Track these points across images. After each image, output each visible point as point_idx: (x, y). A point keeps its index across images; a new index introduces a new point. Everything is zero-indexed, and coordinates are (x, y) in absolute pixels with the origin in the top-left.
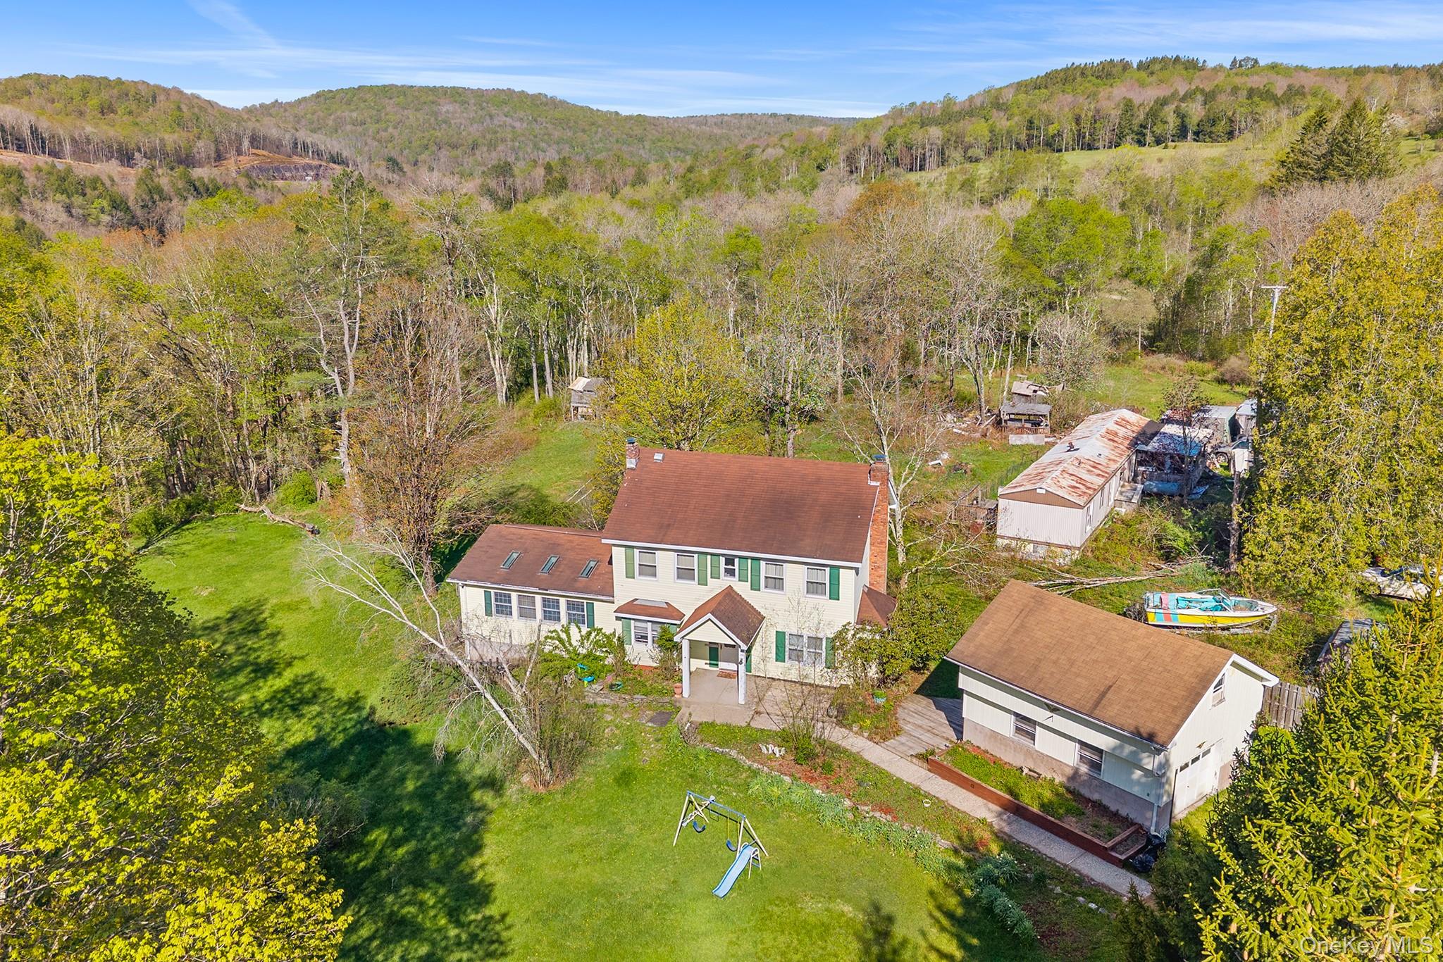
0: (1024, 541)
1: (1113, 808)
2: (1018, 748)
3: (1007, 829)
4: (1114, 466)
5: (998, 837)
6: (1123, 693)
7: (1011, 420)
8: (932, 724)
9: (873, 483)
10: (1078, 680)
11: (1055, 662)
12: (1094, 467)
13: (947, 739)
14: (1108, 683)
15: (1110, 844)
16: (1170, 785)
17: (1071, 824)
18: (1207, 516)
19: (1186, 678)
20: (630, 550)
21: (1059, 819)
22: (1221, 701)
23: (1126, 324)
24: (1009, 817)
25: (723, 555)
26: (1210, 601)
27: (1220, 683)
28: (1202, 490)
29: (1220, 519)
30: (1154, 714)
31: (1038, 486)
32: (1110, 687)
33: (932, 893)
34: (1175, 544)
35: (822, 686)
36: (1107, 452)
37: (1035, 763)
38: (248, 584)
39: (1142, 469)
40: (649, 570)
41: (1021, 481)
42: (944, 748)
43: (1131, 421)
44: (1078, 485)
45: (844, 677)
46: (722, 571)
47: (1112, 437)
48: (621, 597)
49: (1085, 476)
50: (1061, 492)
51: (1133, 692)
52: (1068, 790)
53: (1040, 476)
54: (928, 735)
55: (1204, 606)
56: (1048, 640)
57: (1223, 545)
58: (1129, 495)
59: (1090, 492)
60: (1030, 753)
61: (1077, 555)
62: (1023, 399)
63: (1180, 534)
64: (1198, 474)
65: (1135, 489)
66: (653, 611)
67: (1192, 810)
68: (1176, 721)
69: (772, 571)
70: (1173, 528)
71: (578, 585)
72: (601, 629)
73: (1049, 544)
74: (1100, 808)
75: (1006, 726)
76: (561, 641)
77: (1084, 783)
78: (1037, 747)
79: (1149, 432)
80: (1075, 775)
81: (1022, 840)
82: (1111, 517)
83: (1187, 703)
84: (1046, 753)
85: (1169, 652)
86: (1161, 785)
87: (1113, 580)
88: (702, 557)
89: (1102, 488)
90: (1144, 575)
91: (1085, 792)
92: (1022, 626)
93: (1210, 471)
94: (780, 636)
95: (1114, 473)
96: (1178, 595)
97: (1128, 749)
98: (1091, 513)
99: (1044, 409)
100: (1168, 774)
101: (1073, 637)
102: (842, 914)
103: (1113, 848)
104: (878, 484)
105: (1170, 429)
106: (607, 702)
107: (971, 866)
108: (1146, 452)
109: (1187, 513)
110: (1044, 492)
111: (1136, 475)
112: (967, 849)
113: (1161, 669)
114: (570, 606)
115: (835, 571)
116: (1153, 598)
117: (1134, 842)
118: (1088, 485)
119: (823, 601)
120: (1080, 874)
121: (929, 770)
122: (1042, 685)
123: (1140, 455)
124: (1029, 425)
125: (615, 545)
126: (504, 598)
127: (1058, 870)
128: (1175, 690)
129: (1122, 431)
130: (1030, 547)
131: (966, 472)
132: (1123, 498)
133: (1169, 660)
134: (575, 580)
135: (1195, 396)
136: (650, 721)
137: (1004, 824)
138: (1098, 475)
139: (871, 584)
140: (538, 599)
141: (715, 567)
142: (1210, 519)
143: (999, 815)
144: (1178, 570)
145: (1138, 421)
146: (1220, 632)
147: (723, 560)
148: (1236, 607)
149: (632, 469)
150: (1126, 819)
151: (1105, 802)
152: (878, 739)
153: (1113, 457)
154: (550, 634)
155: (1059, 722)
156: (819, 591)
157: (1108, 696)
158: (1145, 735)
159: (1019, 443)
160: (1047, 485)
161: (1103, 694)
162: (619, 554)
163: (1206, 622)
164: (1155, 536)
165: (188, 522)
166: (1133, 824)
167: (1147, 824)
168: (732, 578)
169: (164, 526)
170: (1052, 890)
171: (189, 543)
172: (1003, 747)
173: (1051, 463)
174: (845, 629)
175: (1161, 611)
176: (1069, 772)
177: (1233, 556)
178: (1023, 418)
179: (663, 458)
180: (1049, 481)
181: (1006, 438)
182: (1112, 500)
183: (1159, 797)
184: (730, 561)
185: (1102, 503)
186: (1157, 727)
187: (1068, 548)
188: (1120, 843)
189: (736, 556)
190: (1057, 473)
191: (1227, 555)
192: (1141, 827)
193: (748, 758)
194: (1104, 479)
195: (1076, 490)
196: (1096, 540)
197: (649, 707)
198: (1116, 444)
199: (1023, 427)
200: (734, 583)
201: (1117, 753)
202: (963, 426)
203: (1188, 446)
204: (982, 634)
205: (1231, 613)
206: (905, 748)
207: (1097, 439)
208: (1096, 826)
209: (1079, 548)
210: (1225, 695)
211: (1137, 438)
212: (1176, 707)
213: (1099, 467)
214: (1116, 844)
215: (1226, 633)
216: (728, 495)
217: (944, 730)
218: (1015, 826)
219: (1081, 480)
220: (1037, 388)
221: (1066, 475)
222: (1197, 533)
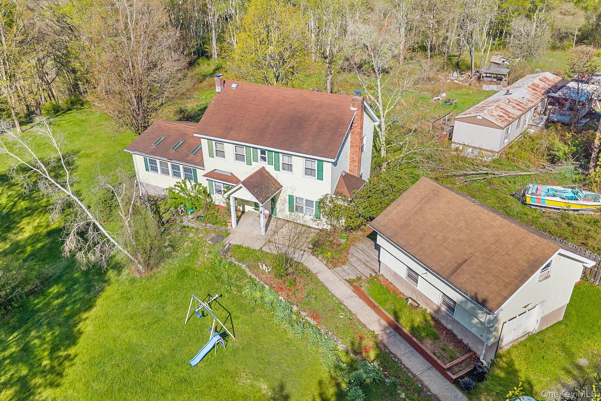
0: (467, 146)
1: (460, 337)
2: (408, 286)
3: (385, 341)
4: (531, 105)
5: (378, 347)
6: (474, 267)
7: (486, 77)
8: (368, 259)
9: (353, 109)
10: (446, 252)
11: (434, 238)
12: (518, 105)
13: (373, 270)
14: (465, 257)
15: (448, 365)
16: (498, 332)
17: (428, 346)
18: (580, 138)
19: (520, 262)
20: (210, 141)
21: (420, 341)
22: (547, 278)
23: (566, 28)
24: (390, 332)
25: (259, 149)
26: (569, 193)
27: (548, 265)
28: (584, 121)
29: (589, 140)
30: (491, 285)
31: (478, 114)
32: (466, 260)
33: (320, 383)
34: (557, 154)
35: (313, 228)
36: (528, 96)
37: (417, 297)
38: (77, 142)
39: (550, 107)
40: (221, 154)
41: (471, 112)
42: (368, 276)
43: (550, 79)
44: (504, 115)
45: (324, 224)
46: (259, 158)
47: (535, 88)
48: (208, 168)
49: (510, 110)
50: (491, 119)
51: (480, 267)
52: (433, 318)
53: (482, 109)
54: (363, 266)
55: (564, 195)
56: (434, 221)
57: (588, 156)
58: (537, 122)
59: (510, 119)
60: (414, 290)
61: (496, 156)
62: (496, 66)
63: (562, 148)
64: (584, 112)
65: (542, 119)
66: (223, 177)
67: (516, 343)
68: (505, 294)
69: (286, 160)
70: (558, 144)
71: (189, 158)
72: (201, 184)
73: (481, 149)
74: (450, 334)
75: (403, 273)
76: (182, 188)
77: (443, 317)
78: (418, 288)
79: (559, 85)
80: (438, 310)
81: (393, 351)
82: (524, 135)
83: (516, 282)
84: (423, 293)
85: (513, 240)
86: (490, 332)
87: (513, 173)
88: (248, 148)
89: (519, 117)
90: (533, 172)
91: (443, 322)
92: (420, 209)
93: (593, 110)
94: (291, 197)
95: (530, 109)
96: (549, 187)
97: (470, 305)
98: (509, 132)
99: (505, 71)
100: (496, 325)
101: (450, 221)
102: (260, 390)
103: (449, 369)
104: (356, 109)
105: (572, 85)
106: (194, 226)
107: (352, 366)
108: (553, 97)
109: (569, 135)
110: (481, 118)
111: (546, 109)
112: (355, 353)
113: (504, 253)
114: (185, 170)
115: (321, 163)
116: (532, 187)
117: (467, 365)
118: (510, 115)
119: (313, 180)
120: (422, 385)
121: (353, 291)
122: (421, 253)
123: (550, 99)
124: (495, 80)
125: (202, 138)
126: (153, 162)
127: (408, 379)
128: (510, 270)
129: (542, 85)
130: (470, 150)
131: (451, 104)
132: (533, 124)
133: (511, 246)
134: (187, 156)
135: (588, 64)
136: (211, 240)
137: (385, 337)
138: (519, 110)
139: (350, 171)
140: (169, 164)
141: (255, 155)
142: (582, 140)
143: (385, 329)
144: (557, 169)
145: (553, 78)
146: (571, 212)
147: (259, 151)
148: (585, 198)
149: (219, 93)
150: (466, 346)
151: (455, 332)
152: (330, 266)
153: (532, 99)
154: (177, 184)
155: (430, 277)
156: (313, 174)
157: (463, 267)
158: (480, 301)
159: (487, 89)
160: (485, 115)
161: (460, 265)
162: (204, 143)
163: (563, 206)
164: (547, 147)
165: (70, 110)
166: (470, 351)
167: (478, 353)
168: (264, 162)
169: (58, 111)
170: (400, 394)
171: (65, 120)
172: (400, 283)
173: (493, 101)
174: (326, 197)
175: (535, 197)
176: (435, 308)
177: (592, 164)
178: (493, 76)
179: (237, 87)
180: (486, 112)
181: (481, 86)
182: (527, 125)
183: (488, 339)
184: (263, 152)
185: (518, 126)
186: (491, 297)
187: (491, 151)
188: (456, 365)
189: (266, 150)
190: (493, 107)
191: (589, 162)
192: (475, 354)
193: (250, 271)
194: (521, 112)
195: (502, 118)
196: (511, 148)
197: (214, 231)
198: (536, 92)
199: (491, 81)
200: (265, 164)
201: (463, 305)
202: (461, 79)
203: (580, 95)
204: (395, 212)
205: (581, 202)
206: (344, 274)
207: (525, 88)
208: (443, 350)
209: (498, 153)
210: (550, 273)
211: (550, 89)
212: (508, 283)
213: (521, 105)
214: (452, 367)
215: (576, 213)
216: (268, 112)
217: (373, 263)
218: (391, 339)
219: (507, 112)
220: (505, 60)
221: (498, 109)
222: (573, 148)
